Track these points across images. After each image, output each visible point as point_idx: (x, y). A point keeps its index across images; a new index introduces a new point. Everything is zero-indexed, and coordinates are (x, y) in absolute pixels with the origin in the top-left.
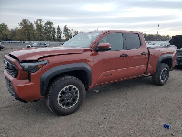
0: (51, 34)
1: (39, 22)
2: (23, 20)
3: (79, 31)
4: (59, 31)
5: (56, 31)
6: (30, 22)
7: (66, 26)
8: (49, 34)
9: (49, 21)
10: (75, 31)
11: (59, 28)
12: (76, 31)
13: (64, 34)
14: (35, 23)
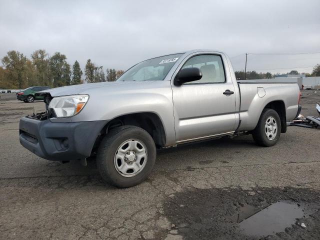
0: (62, 76)
1: (39, 56)
2: (8, 53)
3: (117, 69)
4: (78, 71)
5: (72, 69)
6: (22, 55)
7: (89, 61)
8: (59, 76)
9: (59, 53)
10: (109, 70)
11: (77, 65)
12: (111, 71)
13: (86, 74)
14: (33, 57)
